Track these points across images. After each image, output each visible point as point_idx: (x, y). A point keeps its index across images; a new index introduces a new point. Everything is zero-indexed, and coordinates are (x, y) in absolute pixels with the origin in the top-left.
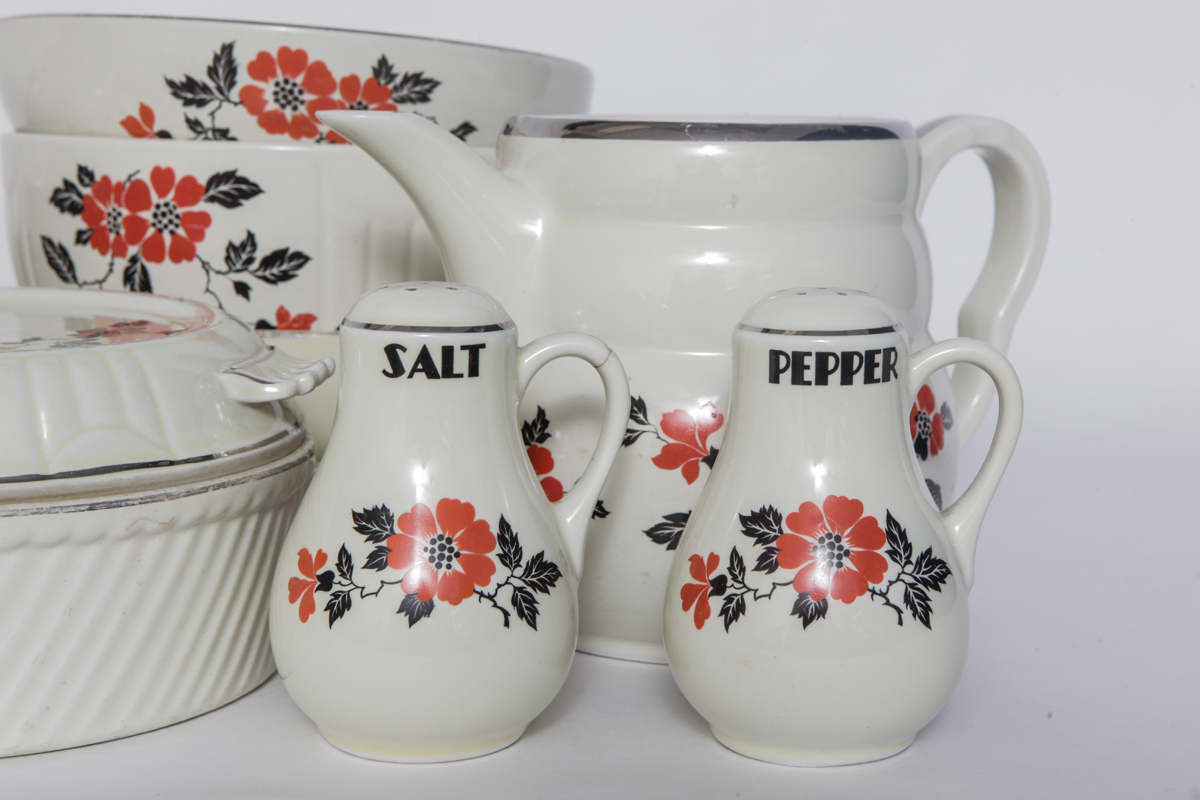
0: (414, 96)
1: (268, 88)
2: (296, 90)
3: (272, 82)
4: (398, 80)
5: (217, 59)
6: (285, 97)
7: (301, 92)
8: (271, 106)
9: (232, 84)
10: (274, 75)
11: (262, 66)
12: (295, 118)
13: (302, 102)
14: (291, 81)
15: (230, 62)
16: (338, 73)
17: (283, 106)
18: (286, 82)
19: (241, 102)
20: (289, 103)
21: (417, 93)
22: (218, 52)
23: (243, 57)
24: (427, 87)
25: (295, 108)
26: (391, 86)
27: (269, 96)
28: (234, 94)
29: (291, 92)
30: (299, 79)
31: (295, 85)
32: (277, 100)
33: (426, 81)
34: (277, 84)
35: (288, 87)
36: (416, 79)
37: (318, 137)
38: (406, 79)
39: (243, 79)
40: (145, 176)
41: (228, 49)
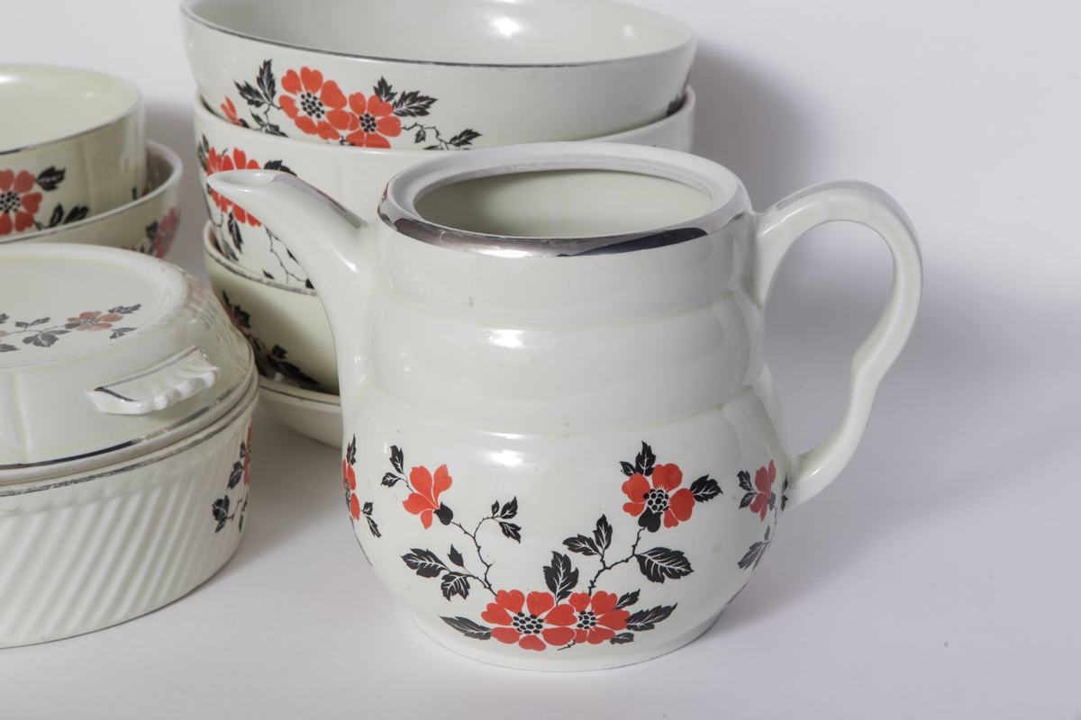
0: (412, 110)
1: (297, 100)
2: (317, 102)
3: (299, 95)
4: (397, 98)
5: (262, 72)
6: (310, 107)
7: (320, 104)
8: (302, 113)
9: (273, 93)
10: (300, 90)
11: (291, 81)
12: (320, 123)
13: (323, 112)
14: (312, 95)
15: (270, 76)
16: (347, 92)
17: (310, 114)
18: (309, 95)
19: (281, 108)
20: (314, 112)
21: (416, 108)
22: (262, 67)
23: (279, 73)
24: (424, 103)
25: (318, 116)
26: (391, 103)
27: (298, 105)
28: (276, 100)
29: (314, 103)
30: (318, 94)
31: (315, 98)
32: (305, 109)
33: (422, 99)
34: (303, 97)
35: (311, 100)
36: (413, 97)
37: (340, 139)
38: (404, 97)
39: (280, 90)
40: (230, 154)
41: (268, 64)
